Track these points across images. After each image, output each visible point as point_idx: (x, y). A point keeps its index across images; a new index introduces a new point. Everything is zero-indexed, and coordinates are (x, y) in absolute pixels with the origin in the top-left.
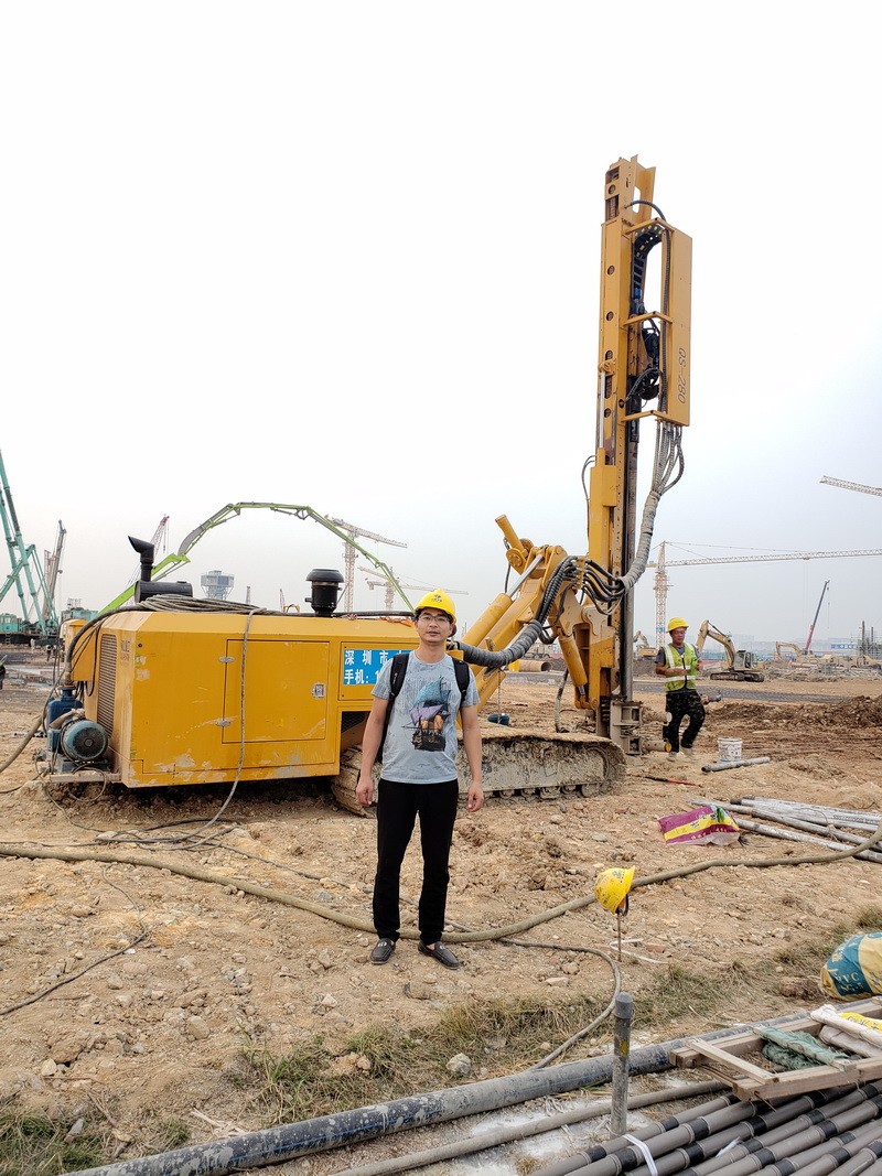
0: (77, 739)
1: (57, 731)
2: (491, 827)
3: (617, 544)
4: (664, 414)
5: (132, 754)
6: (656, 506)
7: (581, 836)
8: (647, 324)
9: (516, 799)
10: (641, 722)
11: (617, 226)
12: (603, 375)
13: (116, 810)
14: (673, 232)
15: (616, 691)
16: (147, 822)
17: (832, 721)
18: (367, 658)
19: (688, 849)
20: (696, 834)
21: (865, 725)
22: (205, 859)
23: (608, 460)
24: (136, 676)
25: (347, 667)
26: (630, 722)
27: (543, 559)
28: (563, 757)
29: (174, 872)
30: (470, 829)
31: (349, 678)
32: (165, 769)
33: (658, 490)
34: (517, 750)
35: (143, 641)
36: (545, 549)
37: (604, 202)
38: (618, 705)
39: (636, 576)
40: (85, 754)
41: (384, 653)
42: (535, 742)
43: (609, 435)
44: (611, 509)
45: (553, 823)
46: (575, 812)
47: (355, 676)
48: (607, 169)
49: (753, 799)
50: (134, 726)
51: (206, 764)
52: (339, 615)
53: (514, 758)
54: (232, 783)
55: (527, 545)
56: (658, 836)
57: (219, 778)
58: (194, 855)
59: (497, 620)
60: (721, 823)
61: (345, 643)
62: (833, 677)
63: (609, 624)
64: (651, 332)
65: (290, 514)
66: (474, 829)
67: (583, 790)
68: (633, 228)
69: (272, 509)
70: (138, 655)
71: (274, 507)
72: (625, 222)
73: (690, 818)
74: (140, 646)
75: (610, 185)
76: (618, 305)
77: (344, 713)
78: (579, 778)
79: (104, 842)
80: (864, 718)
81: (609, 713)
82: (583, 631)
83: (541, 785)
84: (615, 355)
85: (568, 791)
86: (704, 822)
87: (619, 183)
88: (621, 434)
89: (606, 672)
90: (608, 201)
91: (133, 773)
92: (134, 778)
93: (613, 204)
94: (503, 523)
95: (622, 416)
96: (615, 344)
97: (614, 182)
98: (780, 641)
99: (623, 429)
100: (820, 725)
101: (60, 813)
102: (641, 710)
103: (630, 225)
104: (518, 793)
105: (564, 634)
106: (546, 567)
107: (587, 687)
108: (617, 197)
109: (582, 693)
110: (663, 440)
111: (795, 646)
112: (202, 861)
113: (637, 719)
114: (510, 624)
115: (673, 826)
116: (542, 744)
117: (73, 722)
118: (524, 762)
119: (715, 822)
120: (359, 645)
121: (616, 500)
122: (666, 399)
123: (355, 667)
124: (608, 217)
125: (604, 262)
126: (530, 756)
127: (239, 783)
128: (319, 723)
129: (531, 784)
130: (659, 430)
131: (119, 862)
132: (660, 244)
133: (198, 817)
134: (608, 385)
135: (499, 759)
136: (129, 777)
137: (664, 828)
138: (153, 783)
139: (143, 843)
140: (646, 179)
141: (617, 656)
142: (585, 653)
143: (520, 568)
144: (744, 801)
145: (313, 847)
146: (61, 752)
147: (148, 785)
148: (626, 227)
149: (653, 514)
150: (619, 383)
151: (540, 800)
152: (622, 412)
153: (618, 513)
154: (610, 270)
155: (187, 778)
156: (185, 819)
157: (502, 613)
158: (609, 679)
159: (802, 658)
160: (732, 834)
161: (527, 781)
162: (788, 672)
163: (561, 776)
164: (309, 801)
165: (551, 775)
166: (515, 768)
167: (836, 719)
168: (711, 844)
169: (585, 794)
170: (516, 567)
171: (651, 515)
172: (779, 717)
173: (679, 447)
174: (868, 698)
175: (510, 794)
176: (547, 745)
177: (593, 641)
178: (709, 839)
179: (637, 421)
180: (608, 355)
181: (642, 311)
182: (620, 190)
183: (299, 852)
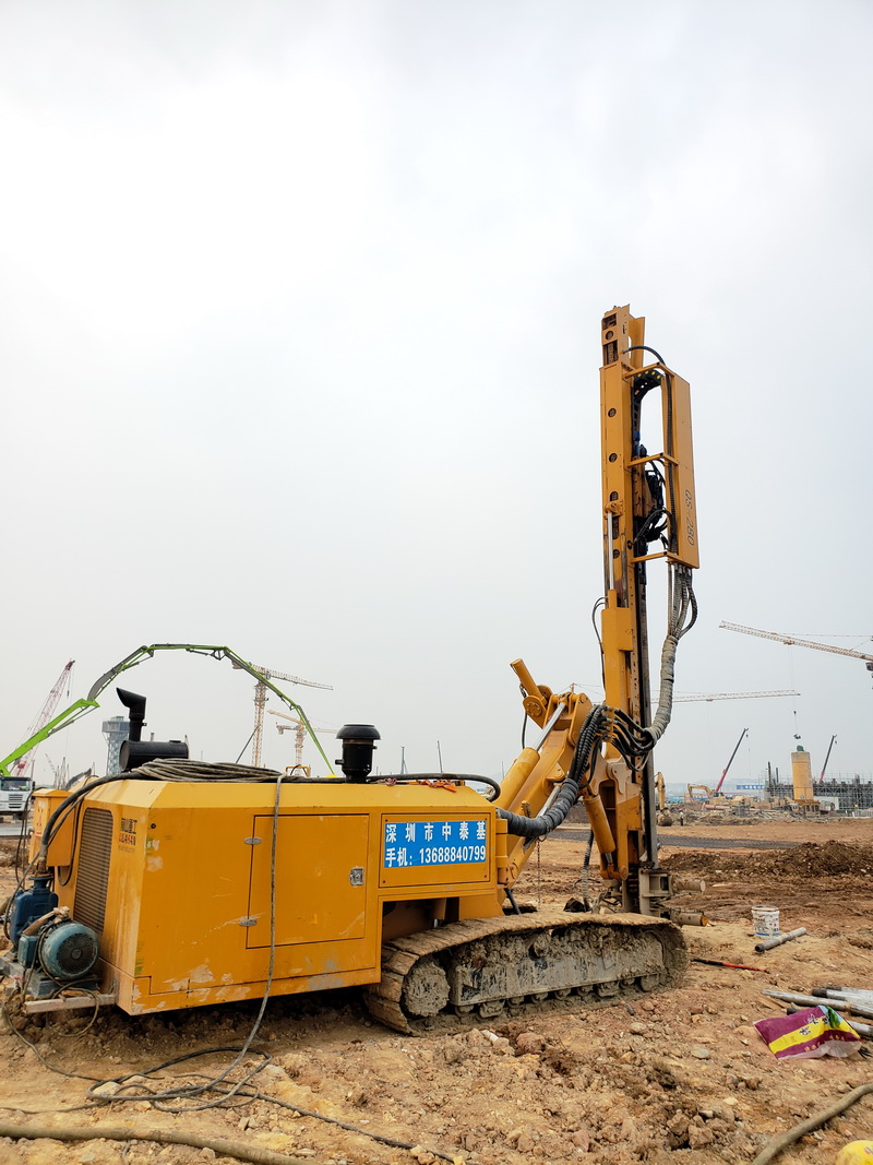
0: (63, 948)
1: (33, 938)
2: (565, 1043)
3: (635, 692)
4: (674, 555)
5: (138, 970)
6: (675, 651)
7: (678, 1052)
8: (648, 467)
9: (572, 999)
10: (672, 893)
11: (617, 371)
12: (610, 516)
13: (102, 1042)
14: (673, 376)
15: (644, 858)
16: (145, 1057)
17: (784, 871)
18: (411, 834)
19: (805, 1065)
20: (809, 1044)
21: (818, 874)
22: (244, 1121)
23: (620, 603)
24: (147, 865)
25: (389, 845)
26: (660, 892)
27: (566, 709)
28: (621, 943)
29: (220, 1153)
30: (539, 1047)
31: (391, 859)
32: (177, 987)
33: (675, 633)
34: (573, 939)
35: (157, 820)
36: (568, 697)
37: (601, 347)
38: (646, 873)
39: (662, 727)
40: (70, 970)
41: (429, 827)
42: (592, 929)
43: (618, 577)
44: (627, 654)
45: (634, 1033)
46: (645, 1014)
47: (397, 856)
48: (603, 316)
49: (840, 990)
50: (141, 931)
51: (226, 978)
52: (374, 780)
53: (570, 950)
54: (262, 999)
55: (545, 692)
56: (761, 1047)
57: (242, 994)
58: (230, 1114)
59: (526, 778)
60: (835, 1028)
61: (387, 814)
62: (747, 819)
63: (634, 781)
64: (650, 474)
65: (206, 654)
66: (544, 1046)
67: (643, 983)
68: (632, 373)
69: (188, 650)
70: (150, 839)
71: (190, 648)
72: (624, 366)
73: (796, 1023)
74: (153, 826)
75: (607, 331)
76: (621, 448)
77: (384, 903)
78: (638, 968)
79: (105, 1102)
80: (816, 867)
81: (638, 883)
82: (609, 790)
83: (601, 980)
84: (621, 496)
85: (627, 985)
86: (816, 1028)
87: (616, 330)
88: (631, 575)
89: (633, 835)
90: (605, 347)
91: (137, 994)
92: (139, 1001)
93: (611, 350)
94: (519, 668)
95: (631, 558)
96: (620, 485)
97: (610, 329)
98: (692, 783)
99: (632, 570)
100: (773, 875)
101: (30, 1053)
102: (670, 878)
103: (629, 369)
104: (575, 991)
105: (590, 794)
106: (571, 717)
107: (615, 854)
108: (615, 343)
109: (609, 860)
110: (676, 582)
111: (706, 788)
112: (242, 1125)
113: (666, 888)
114: (538, 784)
115: (778, 1034)
116: (600, 931)
117: (55, 926)
118: (581, 953)
119: (828, 1027)
120: (401, 815)
121: (631, 645)
122: (677, 541)
123: (398, 844)
124: (606, 361)
125: (603, 405)
126: (586, 946)
127: (269, 998)
128: (359, 918)
129: (589, 980)
130: (670, 572)
131: (140, 1139)
132: (659, 387)
133: (206, 1046)
134: (615, 526)
135: (554, 951)
136: (131, 1000)
137: (767, 1034)
138: (161, 1007)
139: (160, 1100)
140: (637, 327)
141: (643, 818)
142: (611, 815)
143: (540, 719)
144: (829, 992)
145: (377, 1093)
146: (37, 966)
147: (154, 1010)
148: (625, 372)
149: (672, 659)
150: (625, 523)
151: (597, 998)
152: (630, 553)
153: (634, 658)
154: (612, 413)
155: (203, 998)
156: (193, 1051)
157: (530, 770)
158: (636, 845)
159: (714, 801)
160: (852, 1043)
161: (585, 977)
162: (703, 815)
163: (620, 968)
164: (334, 1014)
165: (608, 969)
166: (571, 961)
167: (788, 868)
168: (827, 1056)
169: (645, 988)
170: (534, 718)
171: (669, 660)
172: (727, 867)
173: (690, 589)
174: (815, 845)
175: (566, 994)
176: (605, 931)
177: (619, 800)
178: (824, 1050)
179: (643, 563)
180: (613, 496)
181: (643, 453)
182: (618, 335)
183: (362, 1102)
